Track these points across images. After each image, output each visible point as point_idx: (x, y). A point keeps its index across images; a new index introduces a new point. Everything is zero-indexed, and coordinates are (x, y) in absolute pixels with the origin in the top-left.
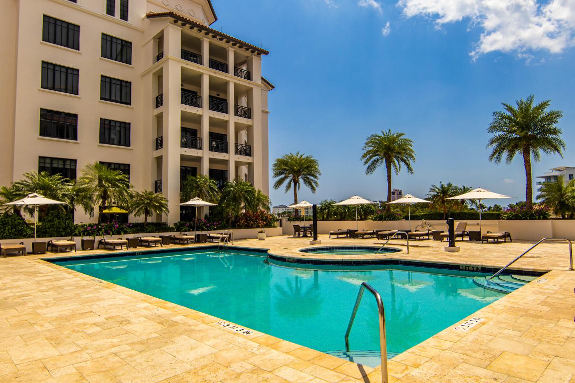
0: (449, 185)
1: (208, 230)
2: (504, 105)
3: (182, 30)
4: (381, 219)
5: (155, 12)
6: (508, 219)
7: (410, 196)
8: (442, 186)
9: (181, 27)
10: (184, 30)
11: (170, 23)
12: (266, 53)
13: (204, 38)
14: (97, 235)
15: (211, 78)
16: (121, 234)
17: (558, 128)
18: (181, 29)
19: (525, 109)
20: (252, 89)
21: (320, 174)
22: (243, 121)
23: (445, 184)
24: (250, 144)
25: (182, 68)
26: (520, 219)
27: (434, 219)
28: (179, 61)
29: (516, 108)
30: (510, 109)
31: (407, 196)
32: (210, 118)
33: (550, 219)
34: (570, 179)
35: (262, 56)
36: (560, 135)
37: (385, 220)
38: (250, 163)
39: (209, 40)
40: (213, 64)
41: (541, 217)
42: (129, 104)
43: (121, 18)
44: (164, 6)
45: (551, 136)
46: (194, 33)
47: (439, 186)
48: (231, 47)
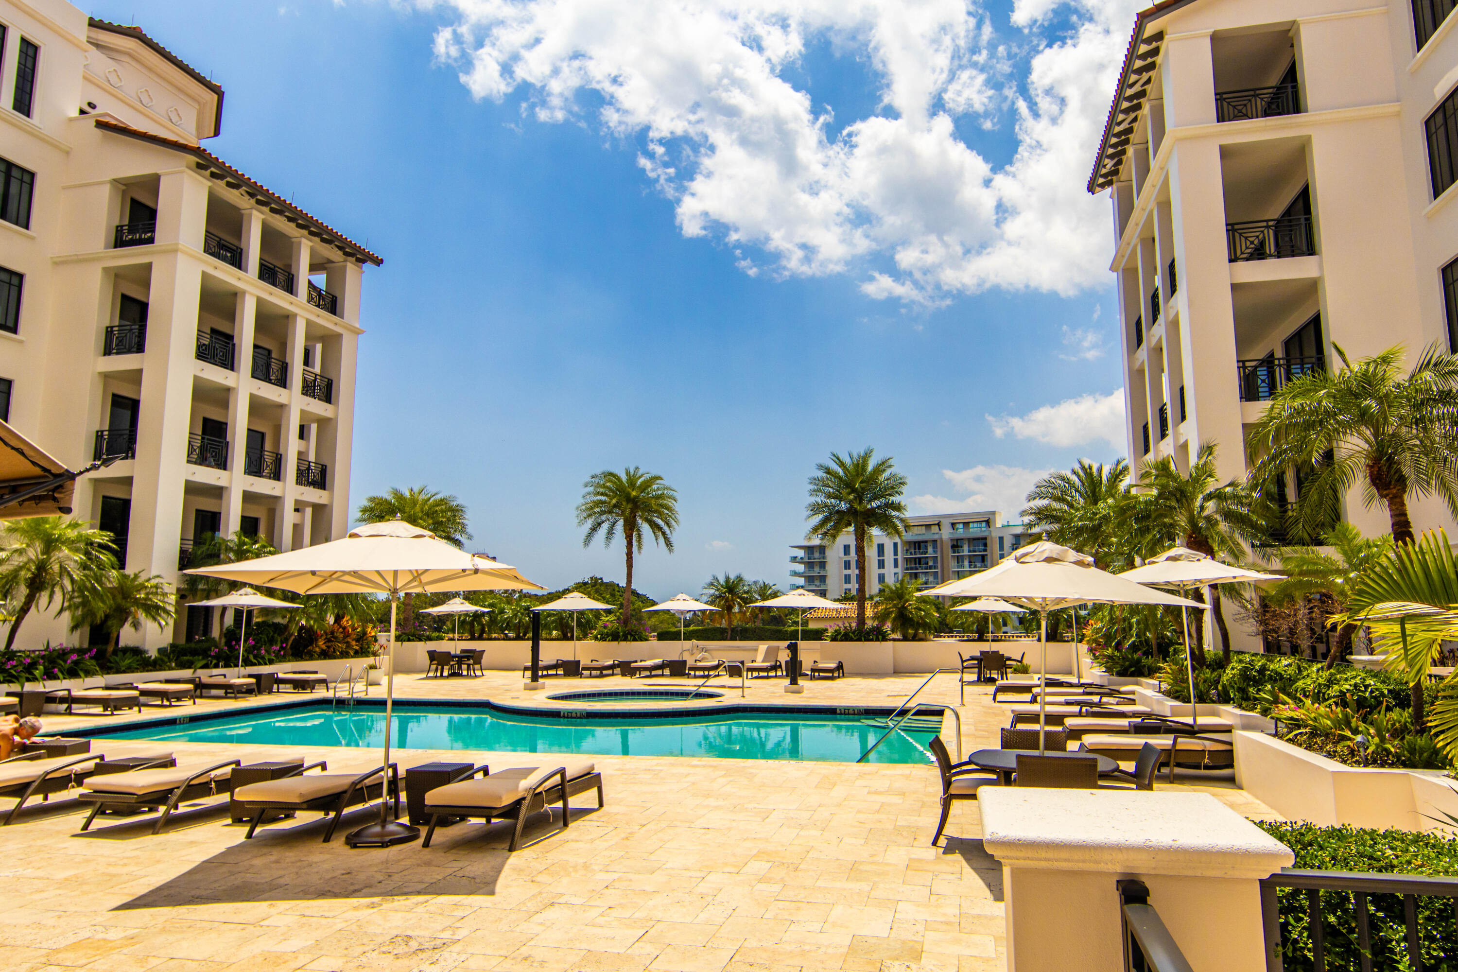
0: (740, 579)
1: (260, 664)
2: (834, 455)
3: (210, 187)
4: (615, 637)
5: (134, 127)
6: (834, 639)
7: (684, 596)
8: (727, 579)
9: (209, 180)
10: (215, 187)
11: (189, 168)
12: (379, 262)
13: (255, 212)
14: (28, 680)
15: (261, 303)
16: (79, 677)
17: (903, 504)
18: (210, 184)
19: (860, 465)
20: (340, 336)
21: (470, 537)
22: (318, 407)
23: (732, 577)
24: (325, 461)
25: (205, 275)
26: (852, 640)
27: (713, 640)
28: (199, 259)
29: (847, 461)
30: (842, 464)
31: (680, 596)
32: (252, 396)
33: (890, 640)
34: (845, 554)
35: (368, 266)
36: (905, 512)
37: (626, 639)
38: (324, 506)
39: (263, 217)
40: (267, 273)
41: (880, 637)
42: (14, 330)
43: (15, 108)
44: (110, 88)
45: (893, 513)
46: (235, 197)
47: (722, 581)
48: (306, 238)
